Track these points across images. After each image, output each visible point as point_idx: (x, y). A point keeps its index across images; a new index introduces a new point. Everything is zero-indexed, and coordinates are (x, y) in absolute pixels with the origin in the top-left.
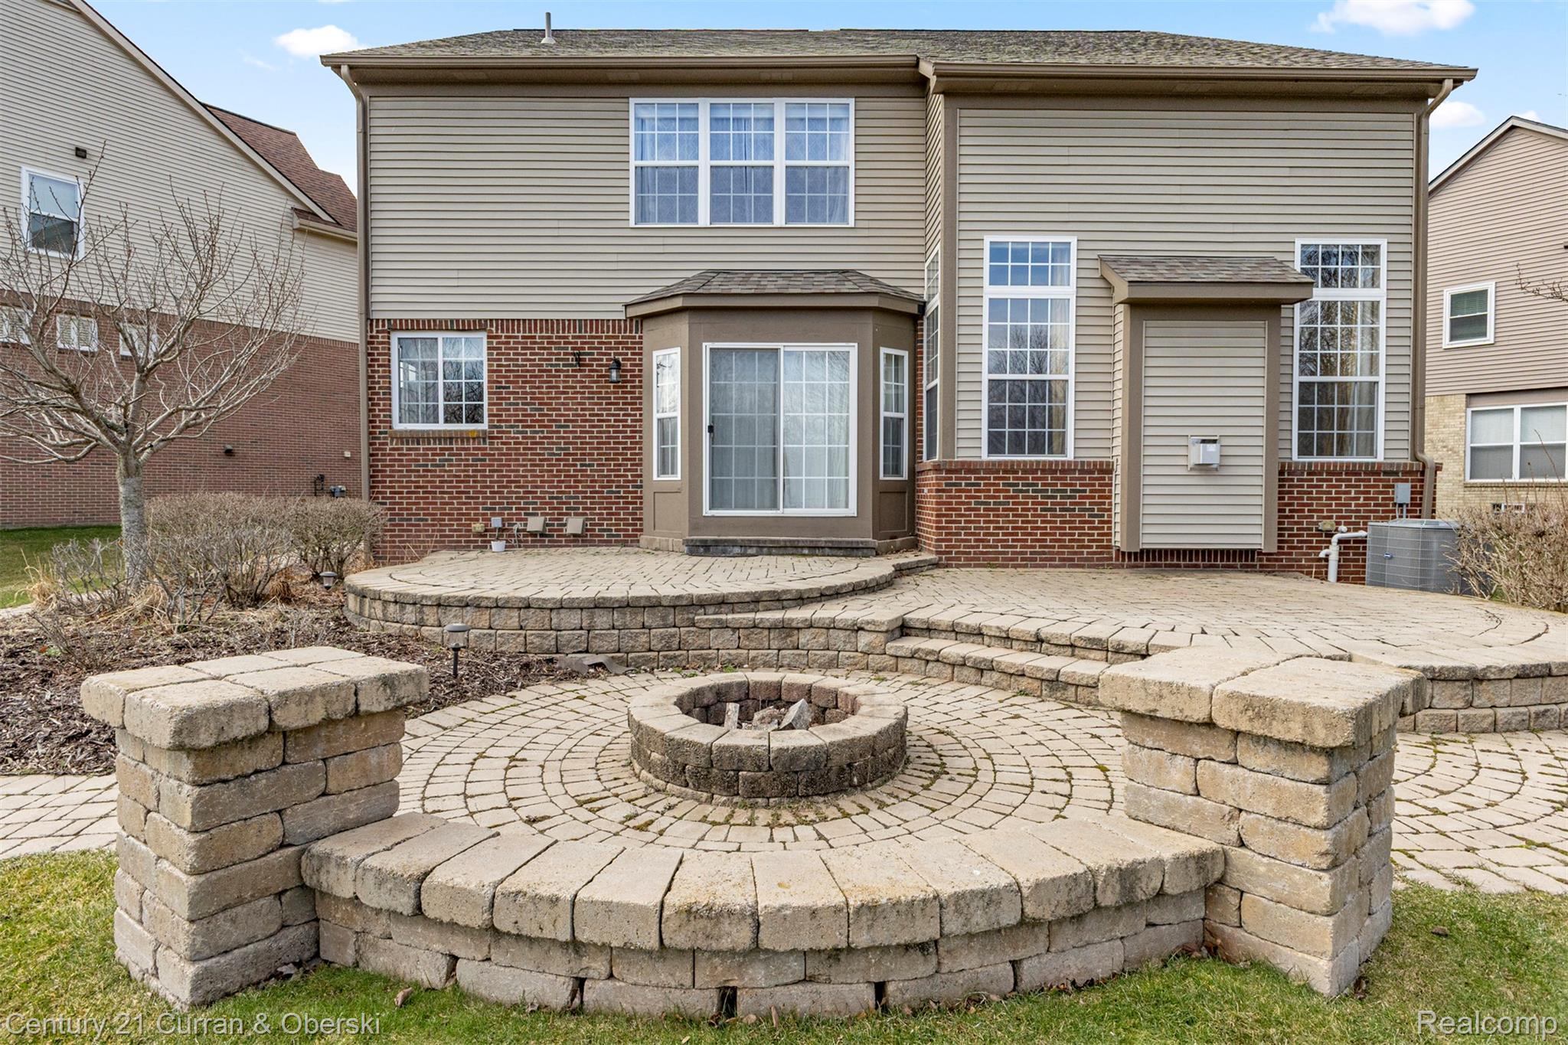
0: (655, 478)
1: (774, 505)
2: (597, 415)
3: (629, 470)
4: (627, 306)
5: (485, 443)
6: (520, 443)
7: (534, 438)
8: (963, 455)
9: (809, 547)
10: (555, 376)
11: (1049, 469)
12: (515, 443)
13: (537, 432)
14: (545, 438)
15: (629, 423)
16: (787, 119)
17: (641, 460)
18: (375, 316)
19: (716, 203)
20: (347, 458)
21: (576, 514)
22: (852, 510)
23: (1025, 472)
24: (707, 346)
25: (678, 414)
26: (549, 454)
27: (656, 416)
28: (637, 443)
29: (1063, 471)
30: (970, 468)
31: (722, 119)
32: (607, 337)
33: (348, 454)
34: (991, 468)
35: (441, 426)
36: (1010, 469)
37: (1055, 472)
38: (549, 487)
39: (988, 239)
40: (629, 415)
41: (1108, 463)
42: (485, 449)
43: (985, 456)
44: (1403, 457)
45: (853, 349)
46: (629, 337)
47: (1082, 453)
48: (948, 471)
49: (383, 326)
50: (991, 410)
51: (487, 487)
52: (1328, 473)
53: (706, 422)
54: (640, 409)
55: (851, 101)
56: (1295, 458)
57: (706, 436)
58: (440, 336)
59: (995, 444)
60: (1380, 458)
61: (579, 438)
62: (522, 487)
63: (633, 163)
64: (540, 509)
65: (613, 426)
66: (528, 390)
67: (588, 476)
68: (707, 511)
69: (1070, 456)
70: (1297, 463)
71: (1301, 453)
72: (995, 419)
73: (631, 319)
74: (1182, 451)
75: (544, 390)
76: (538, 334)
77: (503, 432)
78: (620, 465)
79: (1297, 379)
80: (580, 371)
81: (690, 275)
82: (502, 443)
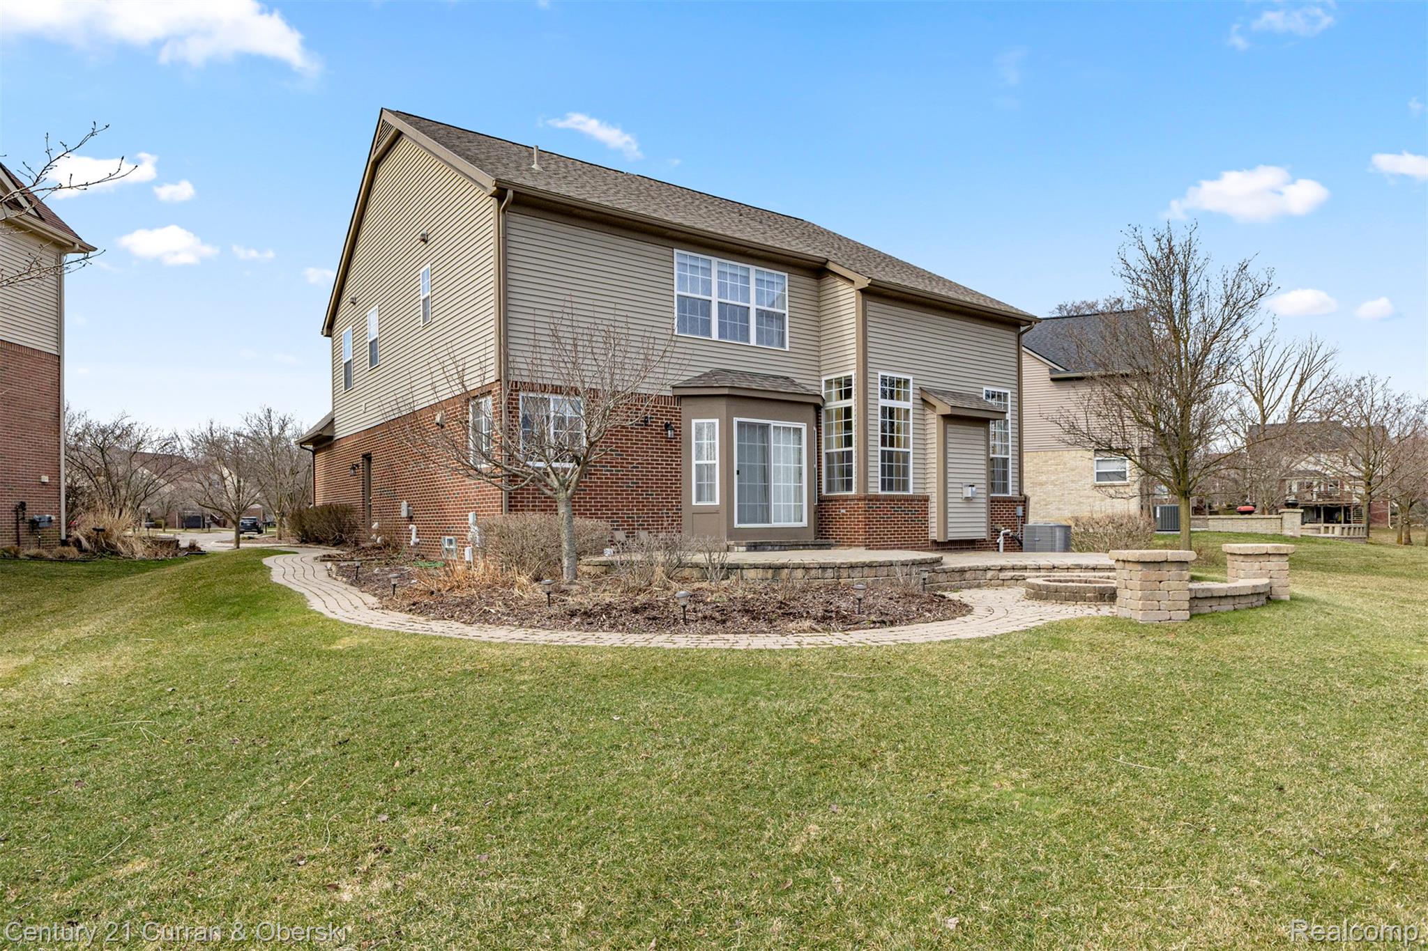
0: (694, 503)
1: (768, 521)
2: (656, 460)
3: (674, 498)
4: (674, 387)
5: (586, 478)
6: (609, 478)
7: (618, 475)
8: (871, 491)
9: (803, 545)
10: (630, 432)
11: (900, 499)
12: (606, 478)
13: (619, 471)
14: (624, 475)
15: (674, 466)
16: (757, 279)
17: (680, 491)
18: (510, 378)
19: (722, 326)
20: (44, 483)
21: (643, 529)
22: (805, 523)
23: (896, 501)
24: (736, 420)
25: (717, 462)
26: (627, 487)
27: (694, 462)
28: (678, 480)
29: (911, 500)
30: (877, 498)
31: (724, 272)
32: (661, 407)
33: (45, 479)
34: (886, 498)
36: (892, 499)
37: (907, 500)
38: (627, 510)
39: (881, 373)
40: (674, 461)
41: (928, 496)
42: (586, 482)
43: (881, 492)
44: (1016, 494)
45: (805, 426)
46: (673, 408)
47: (917, 491)
48: (869, 500)
49: (516, 386)
51: (588, 510)
52: (997, 502)
53: (736, 468)
54: (680, 457)
55: (785, 273)
57: (736, 476)
58: (552, 397)
59: (884, 485)
60: (1011, 494)
61: (645, 475)
62: (610, 510)
63: (675, 292)
64: (621, 525)
65: (665, 468)
66: (614, 441)
67: (650, 502)
68: (736, 525)
69: (911, 492)
72: (884, 471)
73: (675, 396)
74: (960, 491)
75: (624, 441)
77: (598, 470)
78: (669, 495)
80: (646, 429)
81: (707, 370)
82: (598, 478)
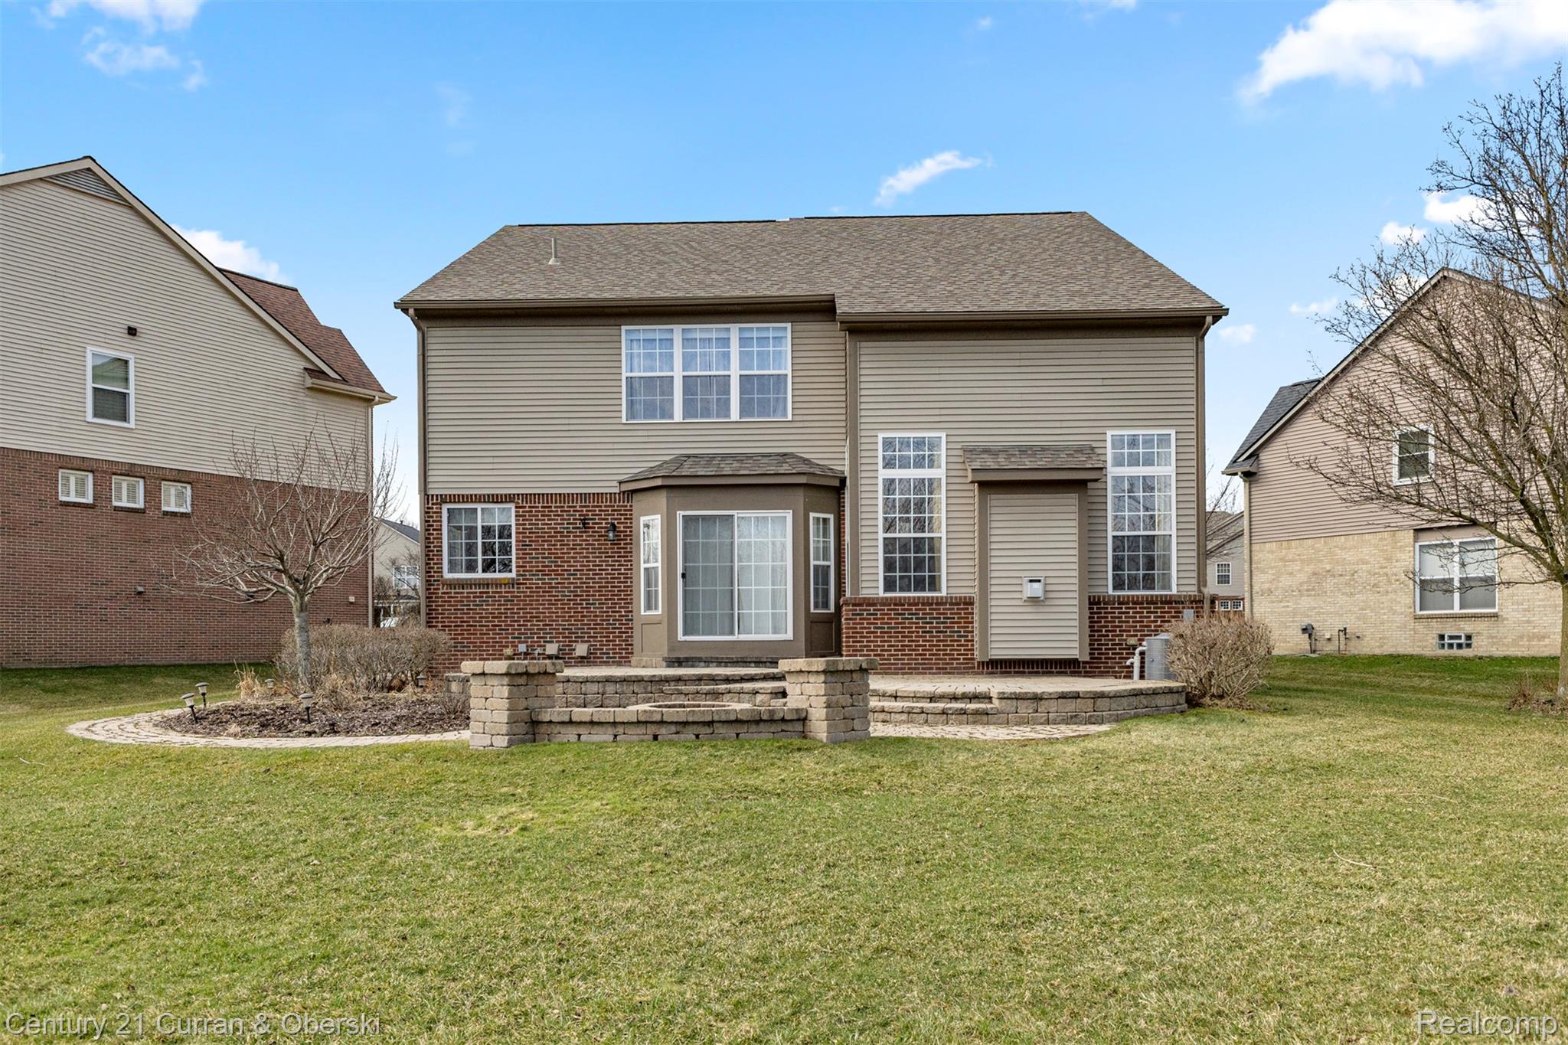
0: (642, 613)
1: (732, 633)
2: (599, 566)
3: (623, 607)
4: (620, 483)
5: (513, 587)
6: (540, 588)
7: (551, 583)
8: (865, 593)
9: (755, 662)
10: (566, 536)
11: (928, 602)
12: (536, 588)
13: (553, 579)
14: (559, 583)
15: (623, 571)
16: (740, 338)
17: (631, 599)
18: (430, 492)
19: (687, 403)
20: (351, 603)
21: (582, 642)
22: (789, 635)
23: (909, 605)
24: (680, 514)
25: (659, 564)
26: (562, 596)
27: (643, 566)
28: (628, 587)
29: (937, 604)
30: (870, 602)
31: (692, 339)
32: (605, 506)
33: (352, 599)
34: (885, 602)
35: (479, 575)
36: (898, 602)
37: (932, 604)
38: (562, 621)
39: (881, 435)
40: (623, 565)
41: (970, 598)
42: (514, 592)
43: (881, 593)
44: (1192, 590)
45: (789, 515)
46: (622, 506)
47: (952, 591)
48: (854, 605)
49: (437, 499)
50: (886, 559)
51: (515, 621)
52: (1134, 603)
53: (680, 571)
54: (631, 561)
55: (789, 325)
56: (1111, 591)
57: (680, 581)
58: (479, 507)
59: (889, 585)
60: (1174, 591)
61: (585, 583)
62: (541, 621)
63: (625, 374)
64: (555, 638)
65: (610, 574)
66: (546, 547)
67: (592, 612)
68: (681, 637)
69: (944, 593)
70: (1109, 596)
71: (1115, 588)
72: (889, 566)
73: (624, 492)
74: (1018, 588)
75: (558, 547)
76: (554, 505)
77: (527, 579)
78: (616, 603)
79: (1110, 533)
80: (585, 532)
81: (667, 458)
82: (527, 588)
